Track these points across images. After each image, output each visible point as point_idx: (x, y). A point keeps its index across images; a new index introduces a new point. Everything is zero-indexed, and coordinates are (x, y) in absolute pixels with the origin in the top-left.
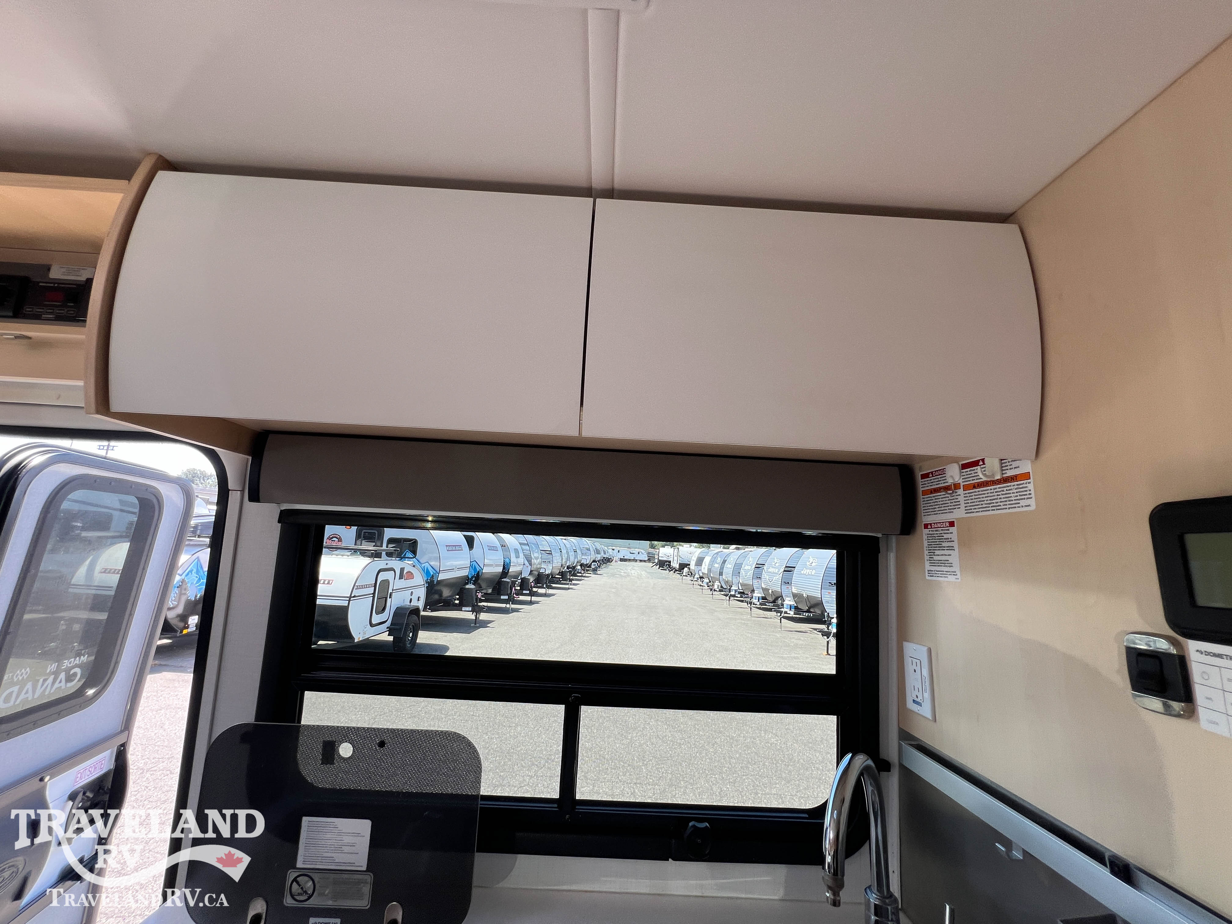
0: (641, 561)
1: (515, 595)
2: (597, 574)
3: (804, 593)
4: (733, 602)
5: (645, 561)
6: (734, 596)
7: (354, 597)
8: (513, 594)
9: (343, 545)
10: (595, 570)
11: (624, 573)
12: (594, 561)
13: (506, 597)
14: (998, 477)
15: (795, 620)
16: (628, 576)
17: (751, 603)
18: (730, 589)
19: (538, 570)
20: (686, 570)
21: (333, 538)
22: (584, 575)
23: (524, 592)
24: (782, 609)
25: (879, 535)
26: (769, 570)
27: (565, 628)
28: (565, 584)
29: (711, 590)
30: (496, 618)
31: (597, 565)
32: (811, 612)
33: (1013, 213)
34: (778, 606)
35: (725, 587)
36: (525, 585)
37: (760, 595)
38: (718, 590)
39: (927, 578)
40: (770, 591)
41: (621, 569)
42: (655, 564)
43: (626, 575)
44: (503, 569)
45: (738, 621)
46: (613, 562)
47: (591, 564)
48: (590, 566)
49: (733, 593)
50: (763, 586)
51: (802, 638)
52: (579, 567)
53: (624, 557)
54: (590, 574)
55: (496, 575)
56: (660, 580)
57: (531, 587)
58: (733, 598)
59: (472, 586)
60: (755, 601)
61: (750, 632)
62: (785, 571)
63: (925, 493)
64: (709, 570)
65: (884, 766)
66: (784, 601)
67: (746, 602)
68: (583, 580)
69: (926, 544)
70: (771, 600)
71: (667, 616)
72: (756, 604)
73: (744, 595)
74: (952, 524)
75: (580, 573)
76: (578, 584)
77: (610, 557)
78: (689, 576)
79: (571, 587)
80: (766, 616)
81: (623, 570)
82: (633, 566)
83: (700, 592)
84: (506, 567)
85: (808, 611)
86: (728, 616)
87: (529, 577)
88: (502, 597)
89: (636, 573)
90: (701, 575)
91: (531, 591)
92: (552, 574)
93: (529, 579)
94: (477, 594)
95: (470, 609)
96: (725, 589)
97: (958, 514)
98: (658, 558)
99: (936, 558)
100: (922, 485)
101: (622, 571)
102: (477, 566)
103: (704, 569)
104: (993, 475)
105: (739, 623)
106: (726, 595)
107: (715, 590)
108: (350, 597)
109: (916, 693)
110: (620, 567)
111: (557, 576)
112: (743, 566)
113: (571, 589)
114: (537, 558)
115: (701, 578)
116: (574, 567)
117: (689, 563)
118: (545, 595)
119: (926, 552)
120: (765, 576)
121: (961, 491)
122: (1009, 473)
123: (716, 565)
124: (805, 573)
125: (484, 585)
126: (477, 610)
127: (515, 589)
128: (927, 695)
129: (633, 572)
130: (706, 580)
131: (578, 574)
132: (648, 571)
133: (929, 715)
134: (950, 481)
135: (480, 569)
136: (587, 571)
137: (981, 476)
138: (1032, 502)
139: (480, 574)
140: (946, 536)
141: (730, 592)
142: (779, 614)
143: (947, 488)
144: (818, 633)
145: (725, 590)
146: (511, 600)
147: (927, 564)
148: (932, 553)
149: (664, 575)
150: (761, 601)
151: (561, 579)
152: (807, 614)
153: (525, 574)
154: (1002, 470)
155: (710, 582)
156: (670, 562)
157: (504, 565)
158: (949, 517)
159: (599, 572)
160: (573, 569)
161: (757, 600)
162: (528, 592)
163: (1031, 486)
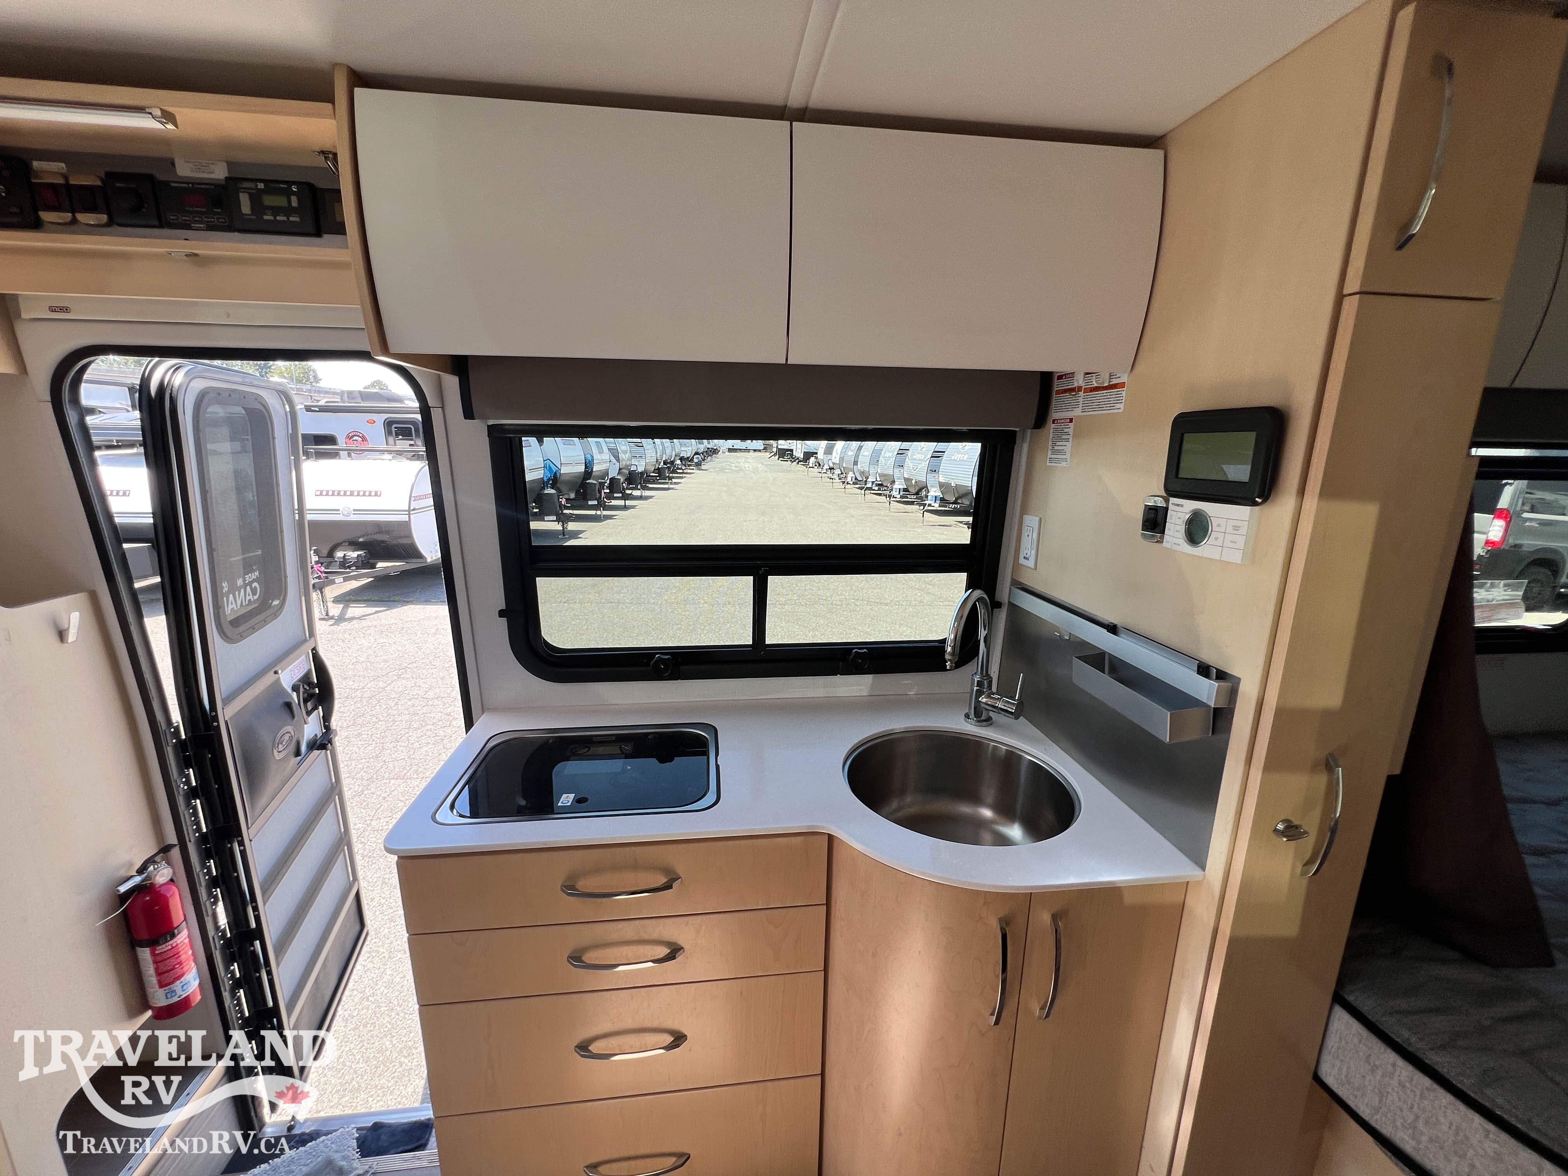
0: (755, 450)
1: (605, 500)
2: (702, 470)
3: (953, 482)
4: (870, 497)
5: (760, 451)
6: (870, 489)
7: (414, 510)
8: (603, 499)
9: (370, 446)
10: (698, 465)
11: (736, 467)
12: (697, 453)
13: (595, 502)
14: (1106, 384)
15: (940, 513)
16: (741, 470)
17: (890, 496)
18: (866, 481)
19: (627, 467)
20: (812, 460)
21: (353, 436)
22: (686, 471)
23: (615, 495)
24: (926, 502)
25: (1017, 429)
26: (914, 457)
27: (673, 535)
28: (663, 483)
29: (844, 482)
30: (587, 528)
31: (700, 458)
32: (959, 503)
33: (1164, 136)
34: (921, 498)
35: (859, 478)
36: (615, 485)
37: (902, 487)
38: (851, 483)
39: (1048, 464)
40: (913, 482)
41: (731, 463)
42: (773, 454)
43: (738, 469)
44: (585, 469)
45: (875, 517)
46: (719, 453)
47: (693, 457)
48: (692, 460)
49: (869, 485)
50: (906, 476)
51: (945, 533)
52: (678, 462)
53: (733, 446)
54: (693, 469)
55: (579, 477)
56: (780, 474)
57: (624, 489)
58: (869, 492)
59: (553, 491)
60: (894, 493)
61: (887, 528)
62: (932, 457)
63: (1058, 392)
64: (842, 459)
65: (996, 605)
66: (929, 492)
67: (884, 495)
68: (685, 477)
69: (1051, 436)
70: (913, 490)
71: (792, 516)
72: (896, 498)
73: (883, 487)
74: (1071, 420)
75: (681, 469)
76: (680, 483)
77: (715, 448)
78: (816, 467)
79: (671, 486)
80: (907, 510)
81: (733, 463)
82: (746, 458)
83: (830, 486)
84: (589, 465)
85: (955, 503)
86: (863, 513)
87: (619, 477)
88: (590, 503)
89: (751, 467)
90: (831, 465)
91: (624, 494)
92: (645, 471)
93: (620, 479)
94: (560, 500)
95: (554, 518)
96: (861, 481)
97: (1077, 412)
98: (777, 447)
99: (1056, 448)
100: (1057, 385)
101: (734, 465)
102: (552, 465)
103: (835, 458)
104: (1103, 383)
105: (875, 519)
106: (861, 488)
107: (848, 483)
108: (409, 510)
109: (1026, 551)
110: (730, 460)
111: (652, 474)
112: (883, 453)
113: (672, 489)
114: (625, 452)
115: (831, 469)
116: (672, 463)
117: (816, 451)
118: (641, 498)
119: (1050, 443)
120: (908, 463)
121: (1081, 393)
122: (1114, 381)
123: (850, 453)
124: (956, 459)
125: (564, 489)
126: (563, 519)
127: (605, 493)
128: (1033, 552)
129: (747, 465)
130: (838, 472)
131: (679, 471)
132: (765, 463)
133: (1033, 566)
134: (1076, 385)
135: (557, 469)
136: (689, 465)
137: (1094, 383)
138: (1121, 406)
139: (558, 475)
140: (1066, 430)
141: (866, 484)
142: (922, 507)
143: (1073, 390)
144: (964, 526)
145: (861, 483)
146: (601, 505)
147: (1050, 452)
148: (1054, 444)
149: (785, 468)
150: (902, 493)
151: (658, 478)
152: (954, 506)
153: (613, 473)
154: (1111, 379)
155: (842, 473)
156: (792, 451)
157: (585, 463)
158: (1069, 415)
159: (703, 467)
160: (671, 464)
161: (898, 493)
162: (620, 495)
163: (1124, 393)
